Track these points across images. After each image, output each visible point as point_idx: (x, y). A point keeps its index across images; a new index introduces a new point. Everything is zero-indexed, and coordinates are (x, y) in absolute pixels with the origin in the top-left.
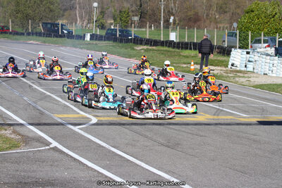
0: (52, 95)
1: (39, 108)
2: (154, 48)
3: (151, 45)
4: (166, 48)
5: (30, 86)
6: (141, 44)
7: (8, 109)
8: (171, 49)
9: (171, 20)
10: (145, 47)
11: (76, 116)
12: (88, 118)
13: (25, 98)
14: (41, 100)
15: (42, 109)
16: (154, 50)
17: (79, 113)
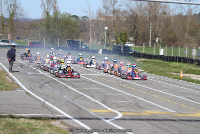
0: (84, 94)
1: (77, 104)
2: (149, 60)
3: (147, 58)
4: (158, 61)
5: (66, 87)
6: (140, 57)
7: (53, 104)
8: (161, 61)
9: (157, 40)
10: (143, 59)
11: (105, 111)
12: (115, 113)
13: (65, 97)
14: (76, 98)
15: (79, 105)
16: (149, 62)
17: (107, 109)
